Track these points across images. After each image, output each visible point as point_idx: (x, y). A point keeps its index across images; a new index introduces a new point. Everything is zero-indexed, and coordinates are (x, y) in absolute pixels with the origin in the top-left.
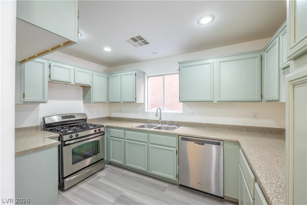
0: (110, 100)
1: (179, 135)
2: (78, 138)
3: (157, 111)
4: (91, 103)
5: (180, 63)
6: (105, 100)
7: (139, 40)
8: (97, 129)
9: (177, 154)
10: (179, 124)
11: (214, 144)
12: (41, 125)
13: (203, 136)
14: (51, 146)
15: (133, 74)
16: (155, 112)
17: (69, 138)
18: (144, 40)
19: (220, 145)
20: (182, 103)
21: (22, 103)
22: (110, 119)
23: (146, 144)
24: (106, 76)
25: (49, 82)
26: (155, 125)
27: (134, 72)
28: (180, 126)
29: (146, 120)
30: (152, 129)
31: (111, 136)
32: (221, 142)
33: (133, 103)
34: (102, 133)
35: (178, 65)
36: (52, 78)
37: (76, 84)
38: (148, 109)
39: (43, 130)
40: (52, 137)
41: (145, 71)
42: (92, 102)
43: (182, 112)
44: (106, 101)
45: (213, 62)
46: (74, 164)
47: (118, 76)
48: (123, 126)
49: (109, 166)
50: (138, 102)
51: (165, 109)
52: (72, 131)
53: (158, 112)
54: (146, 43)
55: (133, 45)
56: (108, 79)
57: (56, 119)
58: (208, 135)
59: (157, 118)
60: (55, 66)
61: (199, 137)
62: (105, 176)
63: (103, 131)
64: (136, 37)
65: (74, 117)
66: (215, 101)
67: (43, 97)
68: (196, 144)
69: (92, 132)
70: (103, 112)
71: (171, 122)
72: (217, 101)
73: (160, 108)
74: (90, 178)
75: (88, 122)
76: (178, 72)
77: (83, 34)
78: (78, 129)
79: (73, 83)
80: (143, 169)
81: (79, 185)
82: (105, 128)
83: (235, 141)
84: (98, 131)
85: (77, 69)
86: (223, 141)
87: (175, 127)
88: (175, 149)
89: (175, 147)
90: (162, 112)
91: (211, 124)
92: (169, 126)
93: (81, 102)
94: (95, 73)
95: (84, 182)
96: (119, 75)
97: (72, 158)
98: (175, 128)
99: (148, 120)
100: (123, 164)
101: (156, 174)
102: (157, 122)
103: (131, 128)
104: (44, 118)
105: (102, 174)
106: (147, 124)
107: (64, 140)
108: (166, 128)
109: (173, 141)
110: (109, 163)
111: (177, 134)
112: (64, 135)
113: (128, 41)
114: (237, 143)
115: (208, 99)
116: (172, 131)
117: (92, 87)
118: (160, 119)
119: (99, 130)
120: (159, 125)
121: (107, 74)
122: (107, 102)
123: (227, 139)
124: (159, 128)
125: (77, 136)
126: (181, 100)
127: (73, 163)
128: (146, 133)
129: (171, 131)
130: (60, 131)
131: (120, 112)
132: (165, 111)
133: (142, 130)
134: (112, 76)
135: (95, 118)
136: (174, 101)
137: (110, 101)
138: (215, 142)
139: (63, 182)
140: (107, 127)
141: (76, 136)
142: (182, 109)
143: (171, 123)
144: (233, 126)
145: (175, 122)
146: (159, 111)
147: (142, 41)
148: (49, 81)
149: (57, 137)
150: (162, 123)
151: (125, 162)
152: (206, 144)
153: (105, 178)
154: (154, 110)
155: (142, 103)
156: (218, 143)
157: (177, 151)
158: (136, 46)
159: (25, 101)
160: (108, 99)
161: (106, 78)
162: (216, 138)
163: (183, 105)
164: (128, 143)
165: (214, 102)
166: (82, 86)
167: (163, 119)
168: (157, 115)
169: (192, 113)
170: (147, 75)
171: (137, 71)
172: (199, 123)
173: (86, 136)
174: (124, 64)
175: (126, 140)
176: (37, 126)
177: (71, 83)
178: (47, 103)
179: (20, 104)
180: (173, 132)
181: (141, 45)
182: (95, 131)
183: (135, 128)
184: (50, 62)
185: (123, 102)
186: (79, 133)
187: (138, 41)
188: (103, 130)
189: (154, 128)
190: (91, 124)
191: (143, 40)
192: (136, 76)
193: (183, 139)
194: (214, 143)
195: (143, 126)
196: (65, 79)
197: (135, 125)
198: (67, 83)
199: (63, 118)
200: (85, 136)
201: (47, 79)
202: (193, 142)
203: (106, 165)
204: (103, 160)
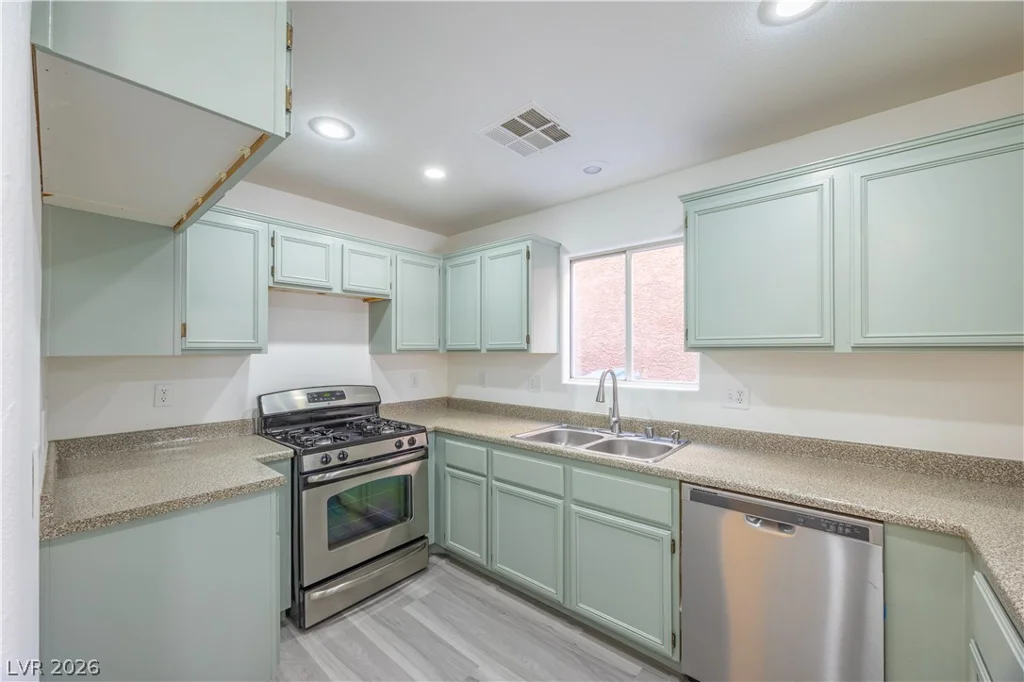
0: (450, 344)
1: (681, 481)
2: (345, 465)
3: (602, 381)
4: (390, 352)
5: (687, 199)
6: (433, 343)
7: (532, 127)
8: (405, 440)
9: (673, 551)
10: (686, 435)
11: (836, 532)
12: (254, 420)
13: (788, 492)
14: (259, 489)
15: (518, 252)
16: (594, 387)
17: (319, 463)
18: (552, 124)
19: (868, 540)
20: (696, 356)
21: (178, 352)
22: (451, 405)
23: (560, 502)
24: (438, 263)
25: (270, 287)
26: (596, 433)
27: (522, 247)
28: (687, 443)
29: (566, 412)
30: (582, 450)
31: (449, 462)
32: (875, 529)
33: (520, 354)
34: (421, 453)
35: (681, 207)
36: (278, 277)
37: (349, 294)
38: (574, 375)
39: (259, 434)
40: (273, 457)
41: (560, 242)
42: (394, 351)
43: (697, 389)
44: (436, 347)
45: (832, 181)
46: (333, 548)
47: (474, 262)
48: (484, 434)
49: (443, 562)
50: (535, 349)
51: (634, 374)
52: (329, 442)
53: (606, 385)
54: (559, 135)
55: (514, 147)
56: (443, 272)
57: (299, 401)
58: (809, 490)
59: (604, 410)
60: (288, 239)
61: (766, 495)
62: (427, 596)
63: (422, 447)
64: (521, 117)
65: (342, 396)
66: (842, 348)
67: (255, 336)
68: (755, 522)
69: (389, 446)
70: (427, 383)
71: (652, 423)
72: (853, 347)
73: (613, 374)
74: (380, 597)
75: (383, 414)
76: (682, 235)
77: (356, 130)
78: (347, 437)
79: (337, 290)
80: (549, 590)
81: (350, 615)
82: (432, 437)
83: (949, 529)
84: (406, 446)
85: (349, 245)
86: (882, 522)
87: (670, 445)
88: (666, 533)
89: (667, 526)
90: (620, 385)
91: (825, 442)
92: (647, 441)
93: (364, 350)
94: (401, 256)
95: (362, 610)
96: (476, 257)
97: (329, 527)
98: (671, 448)
99: (572, 413)
100: (484, 563)
101: (595, 618)
102: (604, 423)
103: (510, 439)
104: (259, 398)
105: (417, 588)
106: (567, 427)
107: (306, 470)
108: (637, 450)
109: (659, 502)
110: (443, 552)
111: (675, 474)
112: (306, 453)
113: (494, 135)
114: (960, 540)
115: (811, 336)
116: (655, 462)
117: (393, 302)
118: (614, 410)
119: (412, 442)
120: (608, 436)
121: (439, 259)
122: (441, 351)
123: (904, 515)
124: (609, 447)
125: (344, 458)
126: (692, 342)
127: (332, 545)
128: (559, 462)
129: (650, 460)
130: (298, 441)
131: (482, 382)
132: (633, 382)
133: (546, 449)
134: (457, 262)
135: (405, 403)
136: (669, 345)
137: (448, 347)
138: (844, 526)
139: (301, 601)
140: (437, 432)
141: (340, 459)
142: (698, 376)
143: (653, 430)
144: (932, 454)
145: (671, 426)
146: (608, 384)
147: (543, 131)
148: (271, 285)
149: (286, 459)
150: (620, 425)
151: (490, 557)
152: (797, 527)
153: (424, 603)
154: (592, 380)
155: (551, 355)
156: (860, 528)
157: (673, 541)
158: (524, 152)
159: (188, 345)
160: (443, 340)
161: (435, 271)
162: (846, 506)
163: (703, 365)
164: (502, 491)
165: (838, 350)
166: (365, 300)
167: (625, 412)
168: (600, 398)
169: (740, 393)
170: (567, 252)
171: (535, 241)
172: (768, 435)
173: (370, 459)
174: (495, 222)
175: (494, 482)
176: (243, 420)
177: (330, 289)
178: (266, 353)
179: (174, 356)
180: (657, 465)
181: (542, 145)
182: (399, 445)
183: (521, 441)
184: (273, 227)
185: (488, 350)
186: (350, 451)
187: (531, 130)
188: (425, 443)
189: (589, 445)
190: (388, 421)
191: (545, 127)
192: (528, 258)
193: (697, 496)
194: (838, 529)
195: (551, 437)
196: (316, 278)
197: (523, 431)
198: (322, 292)
199: (312, 398)
200: (369, 461)
201: (265, 281)
202: (741, 515)
203: (434, 559)
204: (425, 541)
